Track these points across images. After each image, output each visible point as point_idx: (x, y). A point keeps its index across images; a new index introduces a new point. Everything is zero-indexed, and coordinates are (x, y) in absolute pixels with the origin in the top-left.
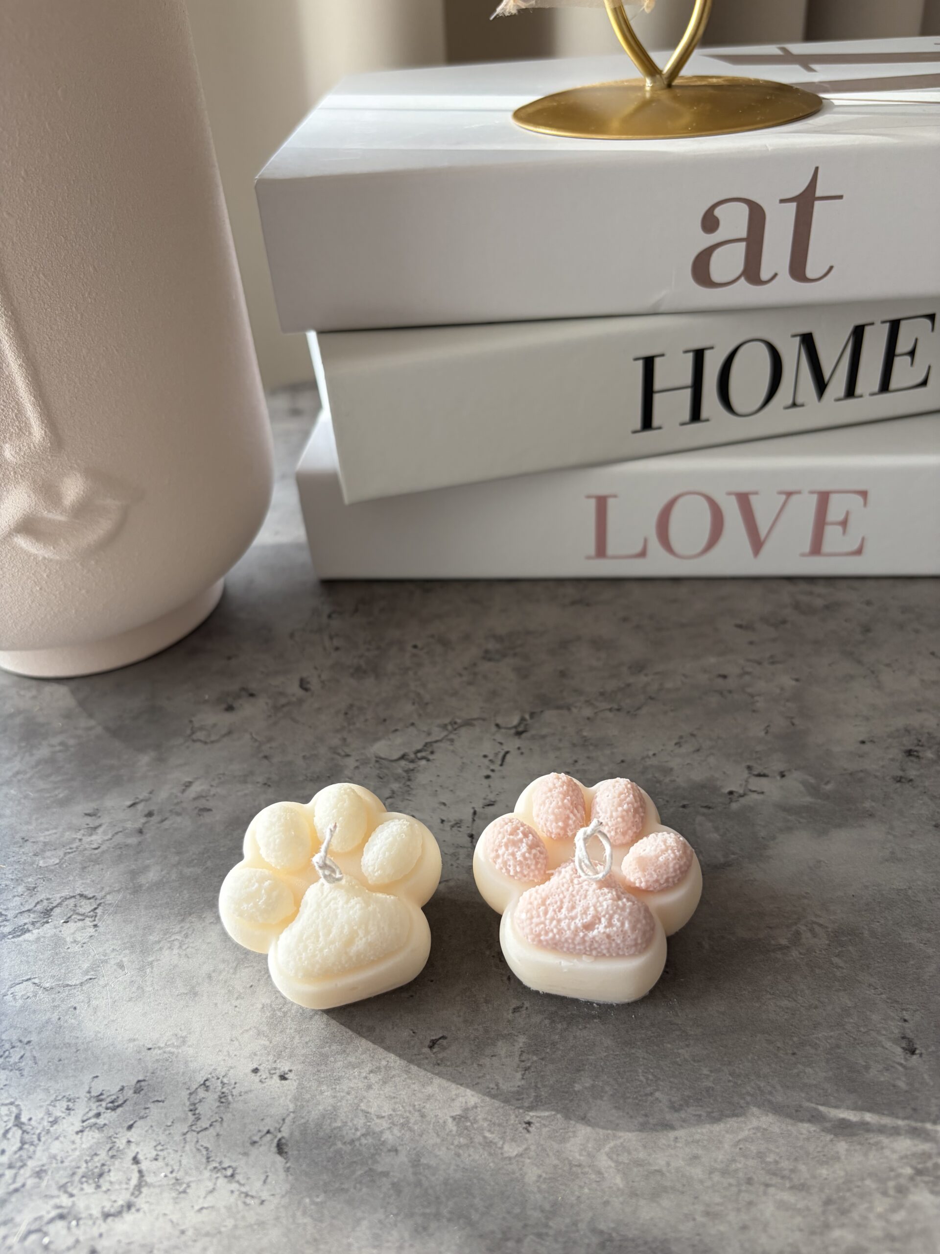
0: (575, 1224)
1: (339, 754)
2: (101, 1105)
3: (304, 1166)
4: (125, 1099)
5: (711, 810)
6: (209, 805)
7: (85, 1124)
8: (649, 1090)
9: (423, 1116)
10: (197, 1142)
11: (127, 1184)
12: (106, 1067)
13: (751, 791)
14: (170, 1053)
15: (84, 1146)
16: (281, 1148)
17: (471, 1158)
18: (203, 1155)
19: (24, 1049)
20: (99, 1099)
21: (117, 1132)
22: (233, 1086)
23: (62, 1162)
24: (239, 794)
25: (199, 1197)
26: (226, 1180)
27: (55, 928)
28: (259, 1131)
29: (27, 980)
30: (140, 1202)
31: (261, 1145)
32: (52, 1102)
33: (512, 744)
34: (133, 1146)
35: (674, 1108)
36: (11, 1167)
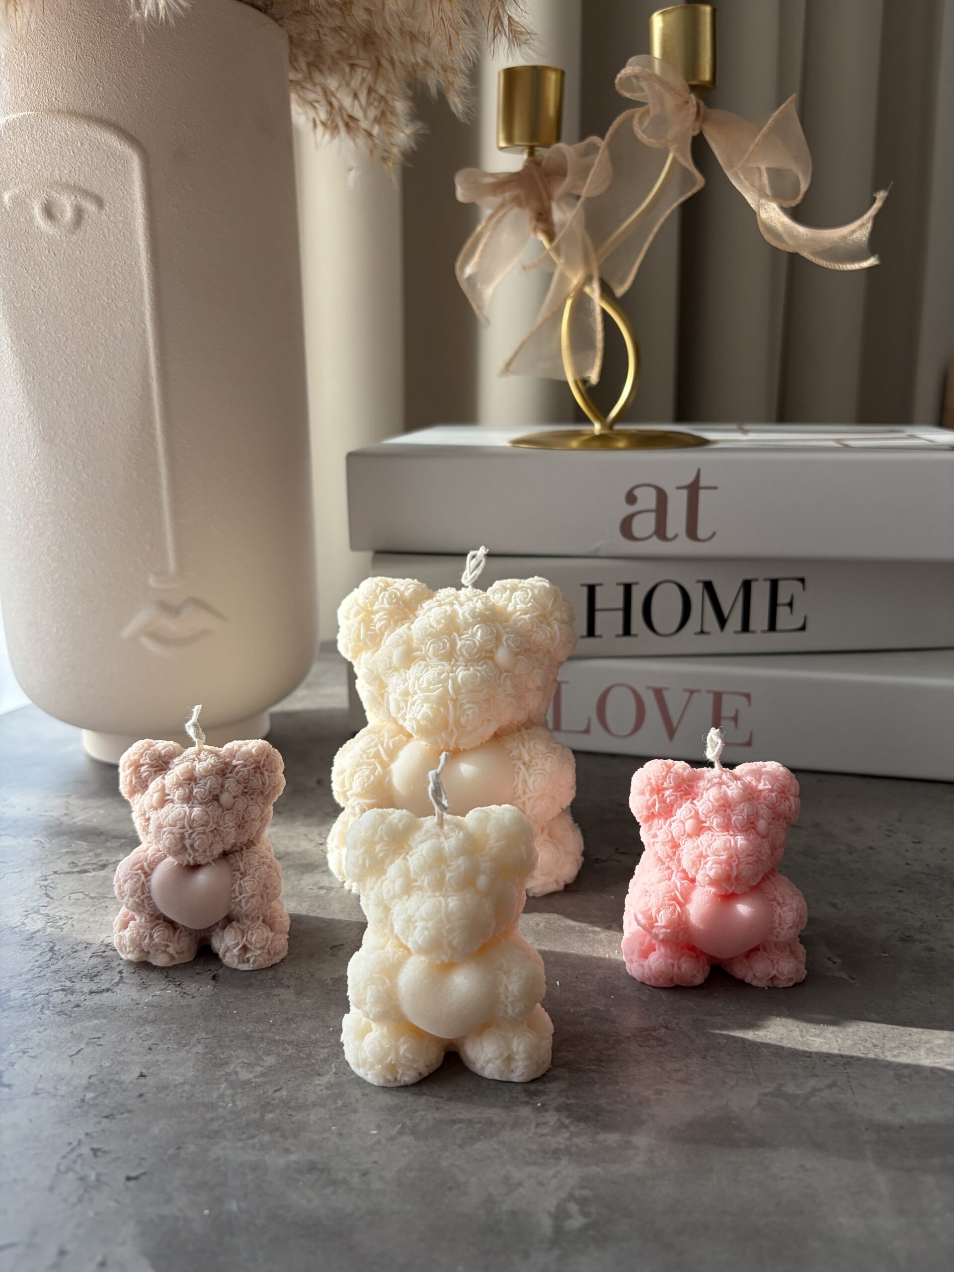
2: (107, 948)
3: (226, 987)
7: (94, 955)
11: (111, 981)
13: (613, 860)
16: (214, 978)
18: (163, 975)
19: (68, 920)
20: (107, 945)
21: (113, 960)
23: (73, 968)
25: (154, 991)
26: (174, 986)
28: (204, 970)
29: (80, 892)
30: (117, 989)
31: (202, 975)
32: (77, 944)
34: (121, 967)
36: (39, 967)
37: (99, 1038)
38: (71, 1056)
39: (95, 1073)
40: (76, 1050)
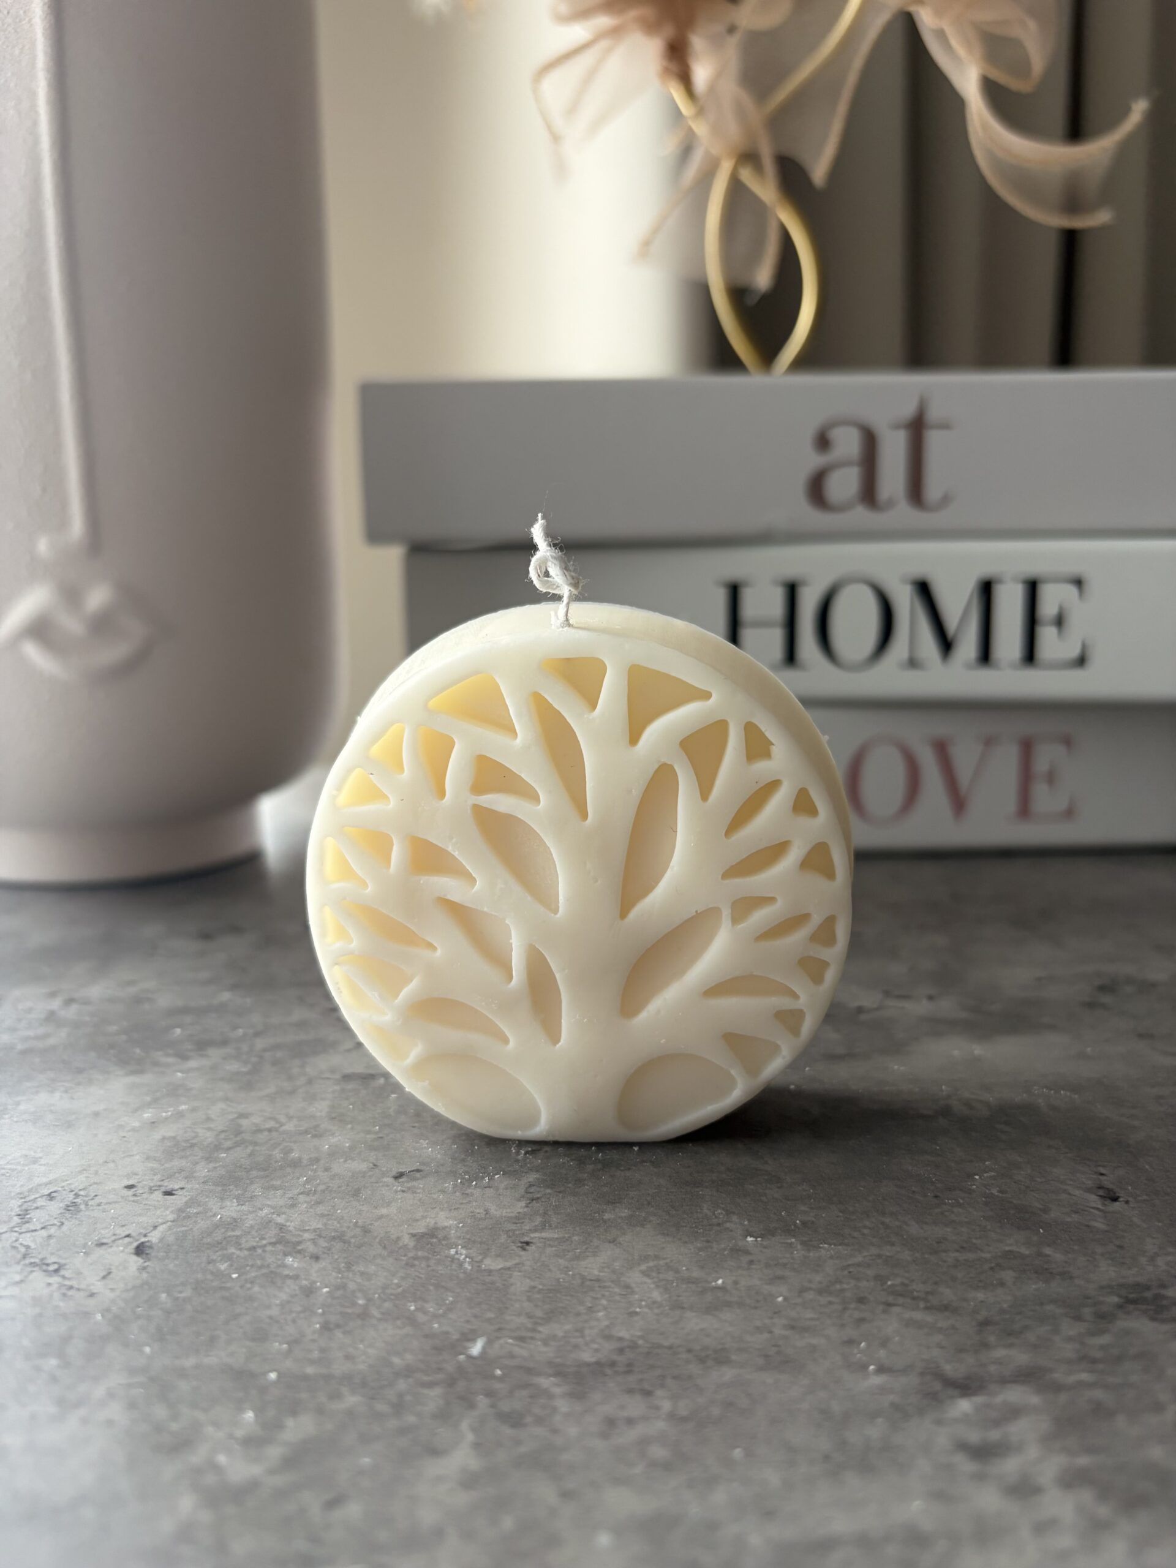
0: (581, 1331)
3: (170, 1266)
9: (366, 1231)
14: (10, 1169)
16: (140, 1250)
17: (430, 1269)
18: (19, 1252)
22: (90, 1198)
26: (44, 1273)
28: (114, 1235)
31: (111, 1247)
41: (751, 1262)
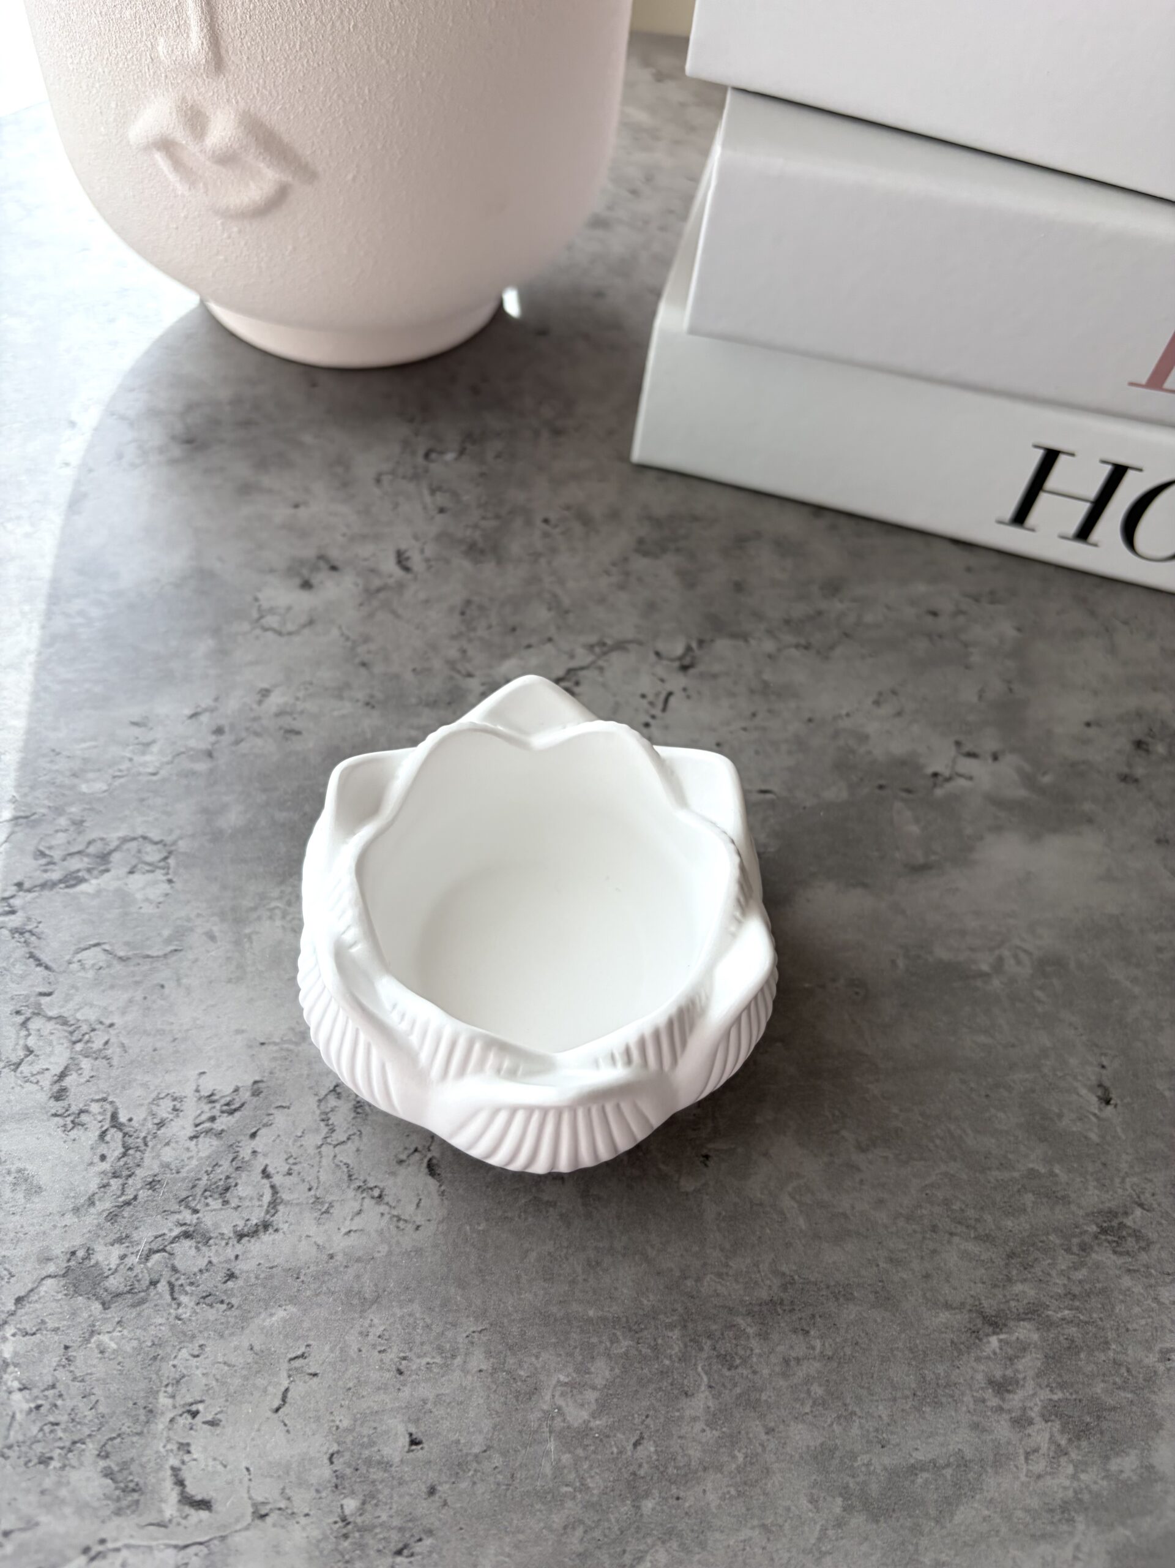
0: (756, 1265)
1: (459, 672)
2: (214, 1107)
3: (461, 1191)
4: (243, 1101)
5: (911, 796)
6: (297, 725)
7: (198, 1128)
8: (835, 1127)
10: (335, 1156)
11: (259, 1200)
12: (212, 1062)
13: (961, 775)
14: (288, 1050)
15: (201, 1154)
16: (432, 1169)
18: (343, 1172)
19: (108, 1032)
20: (211, 1099)
21: (239, 1140)
23: (178, 1172)
24: (336, 713)
25: (345, 1219)
26: (373, 1202)
27: (119, 879)
29: (95, 945)
30: (278, 1219)
31: (409, 1165)
32: (154, 1100)
33: (677, 682)
34: (260, 1158)
35: (861, 1149)
36: (115, 1175)
37: (303, 1356)
38: (277, 1410)
39: (335, 1448)
40: (280, 1396)
41: (862, 1182)
